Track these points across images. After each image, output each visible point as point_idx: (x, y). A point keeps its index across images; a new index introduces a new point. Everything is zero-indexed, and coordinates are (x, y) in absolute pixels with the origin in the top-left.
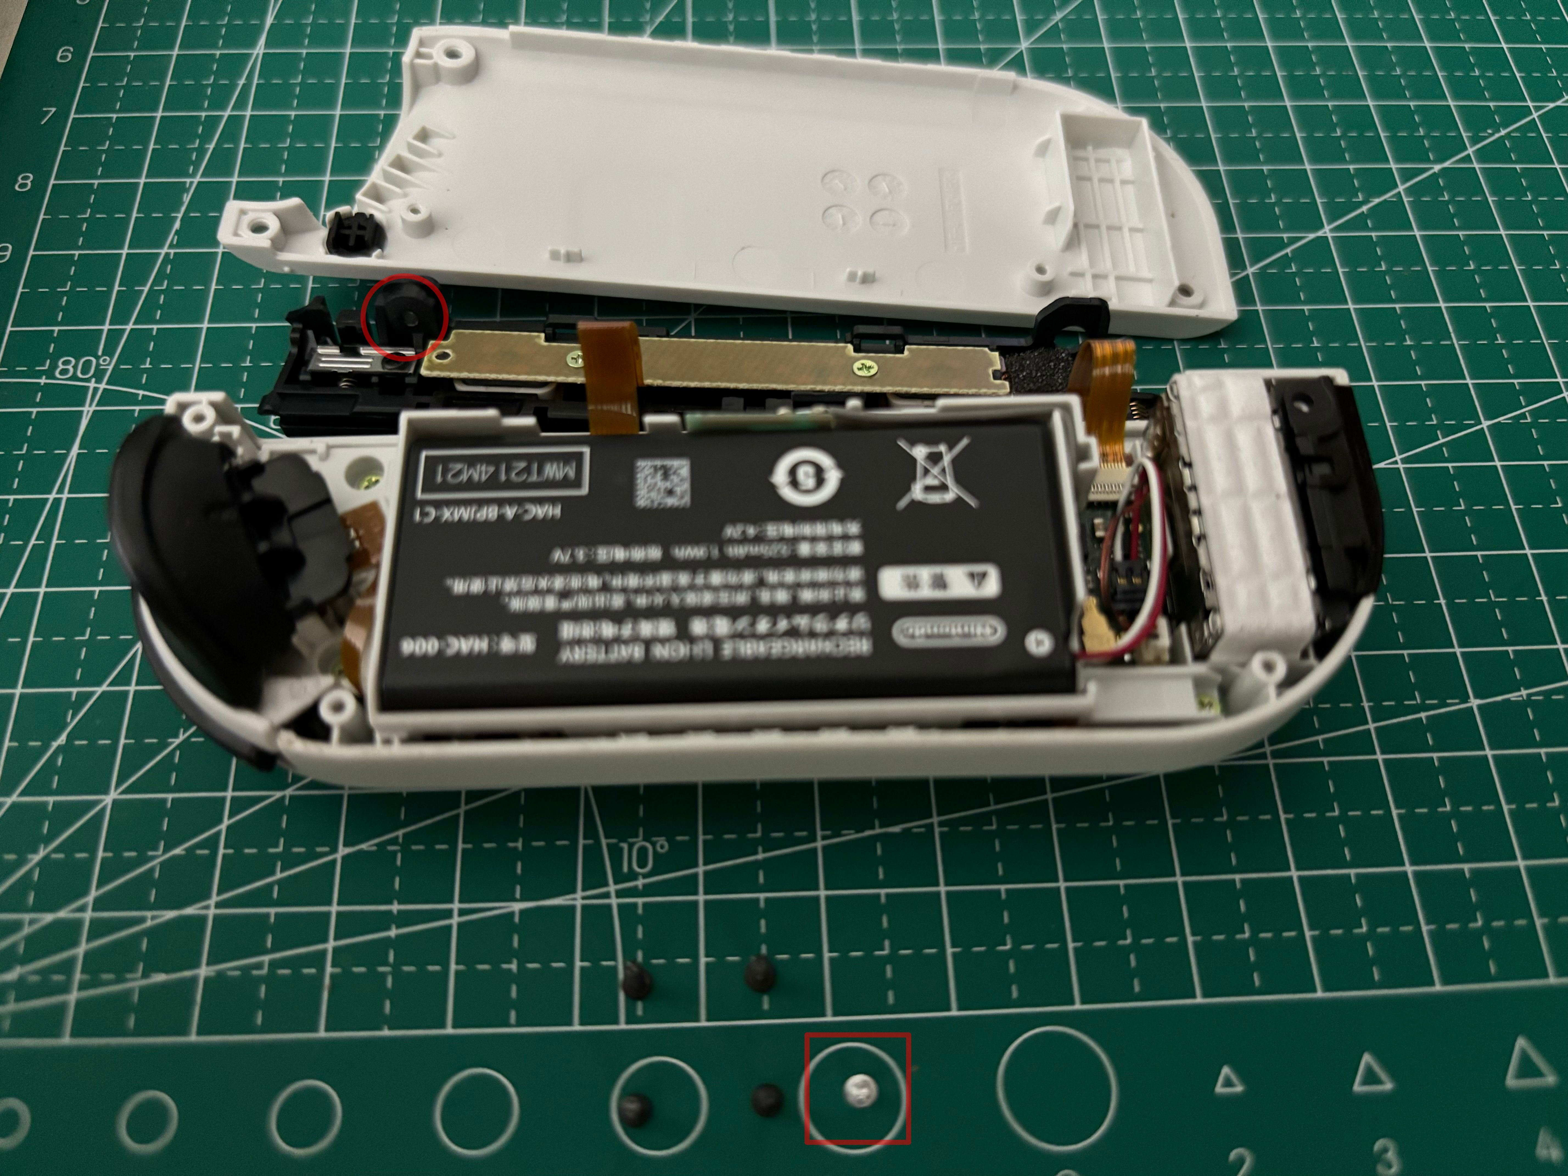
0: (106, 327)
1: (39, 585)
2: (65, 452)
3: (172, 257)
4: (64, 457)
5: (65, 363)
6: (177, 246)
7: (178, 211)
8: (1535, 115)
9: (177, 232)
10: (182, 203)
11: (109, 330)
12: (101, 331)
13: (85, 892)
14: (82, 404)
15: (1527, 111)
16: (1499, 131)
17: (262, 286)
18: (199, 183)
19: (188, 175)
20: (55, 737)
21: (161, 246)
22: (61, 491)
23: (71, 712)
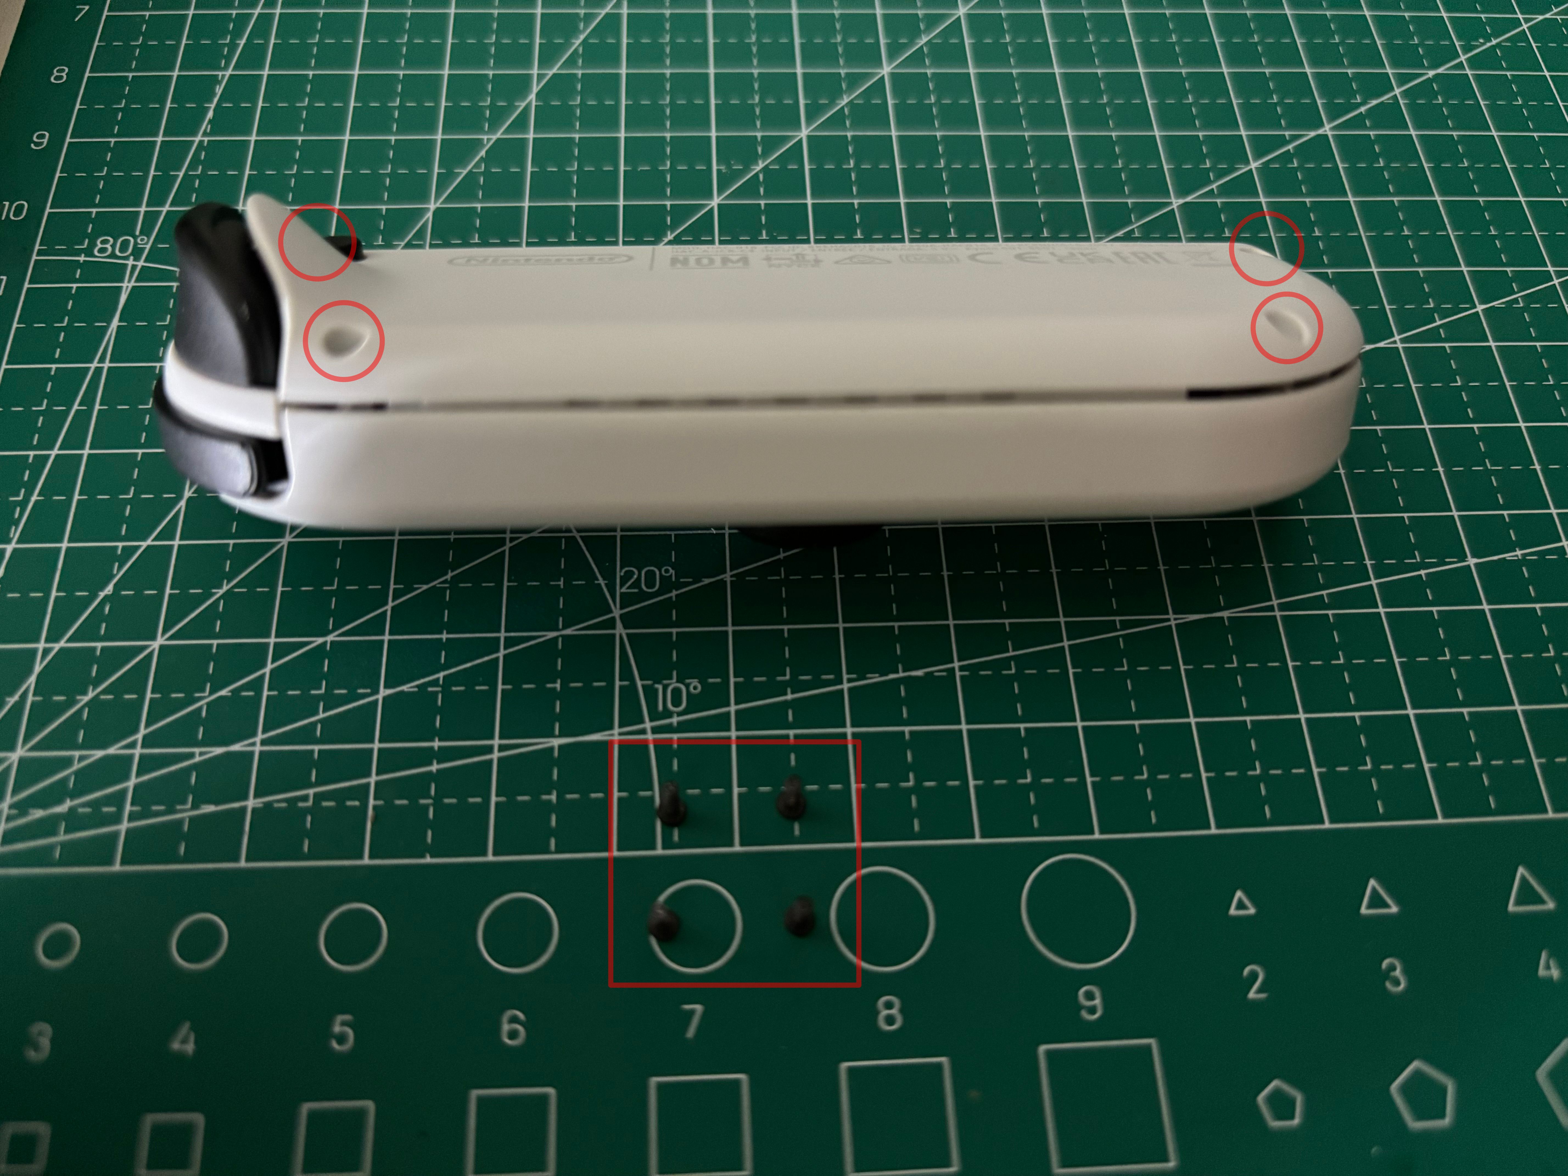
0: (143, 209)
1: (83, 448)
2: (105, 324)
3: (205, 144)
4: (104, 330)
5: (103, 242)
6: (212, 134)
7: (211, 102)
8: (1525, 26)
9: (210, 121)
10: (214, 94)
11: (146, 212)
12: (138, 213)
13: (136, 730)
14: (122, 280)
15: (1517, 23)
16: (1491, 41)
17: (294, 172)
18: (231, 75)
19: (219, 69)
20: (102, 589)
21: (194, 133)
22: (102, 360)
23: (117, 564)
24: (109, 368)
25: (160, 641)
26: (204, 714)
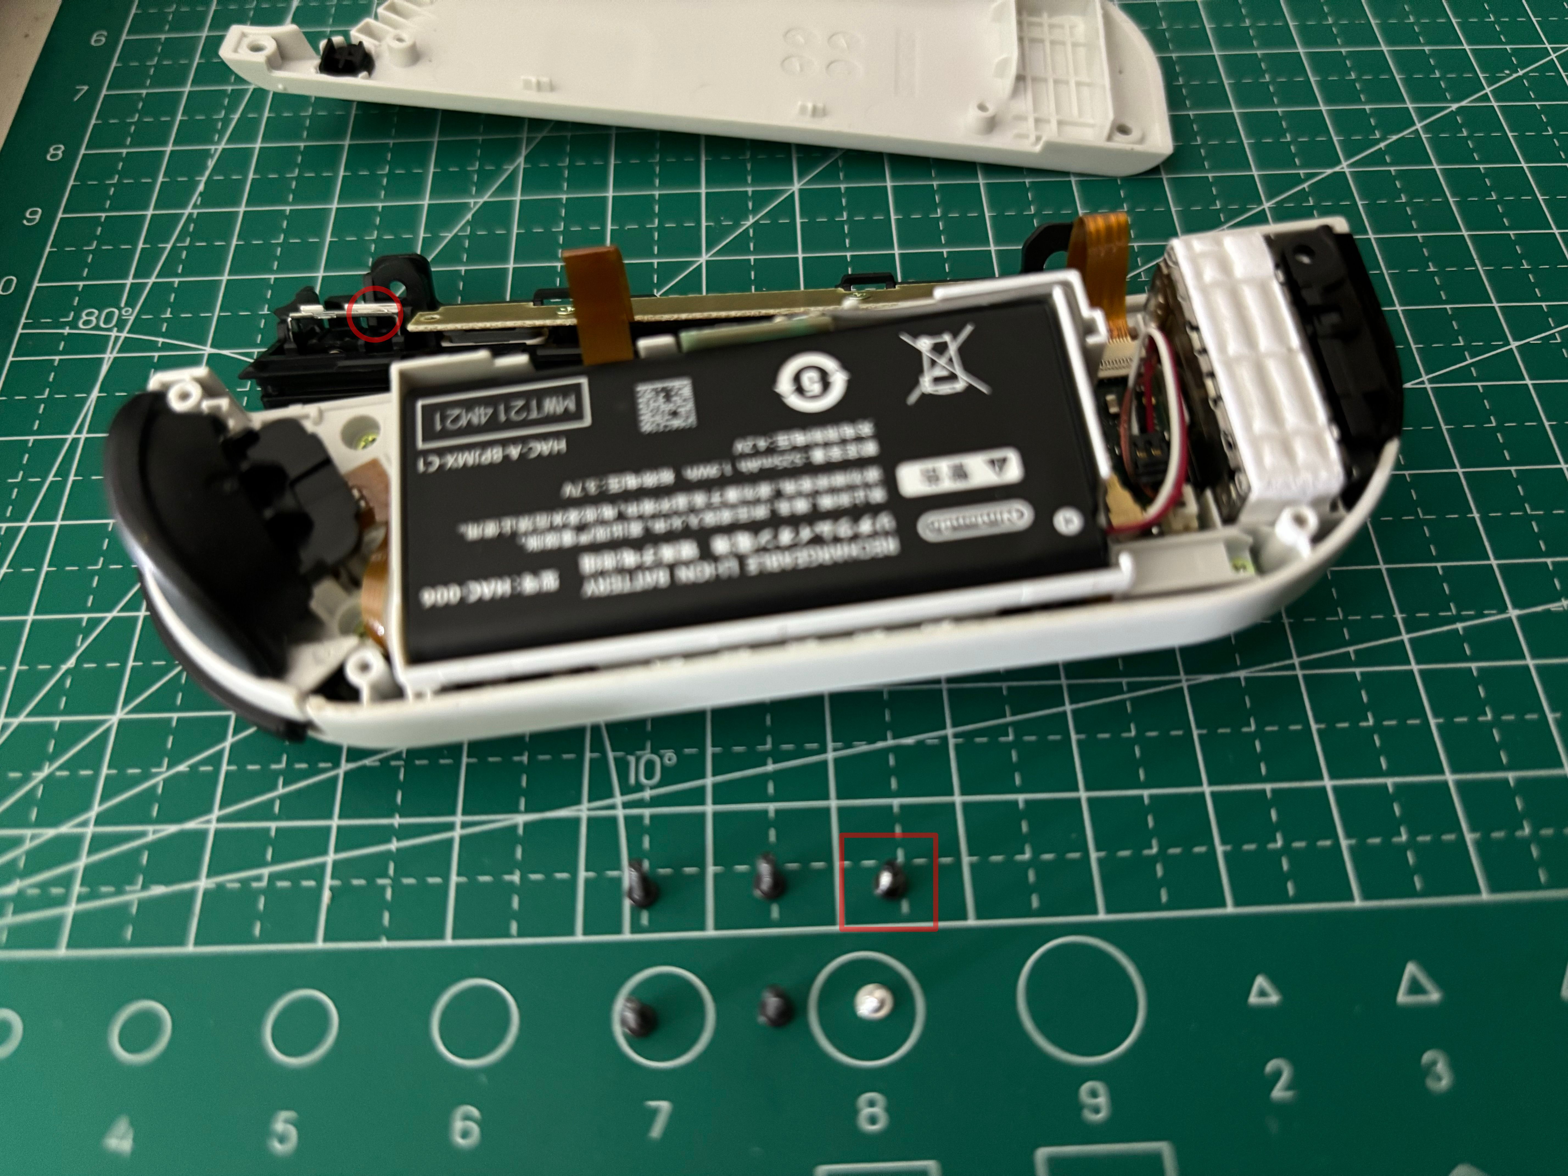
1: (55, 519)
2: (85, 396)
20: (64, 661)
22: (80, 431)
23: (80, 637)
24: (86, 439)
25: (120, 714)
26: (159, 791)
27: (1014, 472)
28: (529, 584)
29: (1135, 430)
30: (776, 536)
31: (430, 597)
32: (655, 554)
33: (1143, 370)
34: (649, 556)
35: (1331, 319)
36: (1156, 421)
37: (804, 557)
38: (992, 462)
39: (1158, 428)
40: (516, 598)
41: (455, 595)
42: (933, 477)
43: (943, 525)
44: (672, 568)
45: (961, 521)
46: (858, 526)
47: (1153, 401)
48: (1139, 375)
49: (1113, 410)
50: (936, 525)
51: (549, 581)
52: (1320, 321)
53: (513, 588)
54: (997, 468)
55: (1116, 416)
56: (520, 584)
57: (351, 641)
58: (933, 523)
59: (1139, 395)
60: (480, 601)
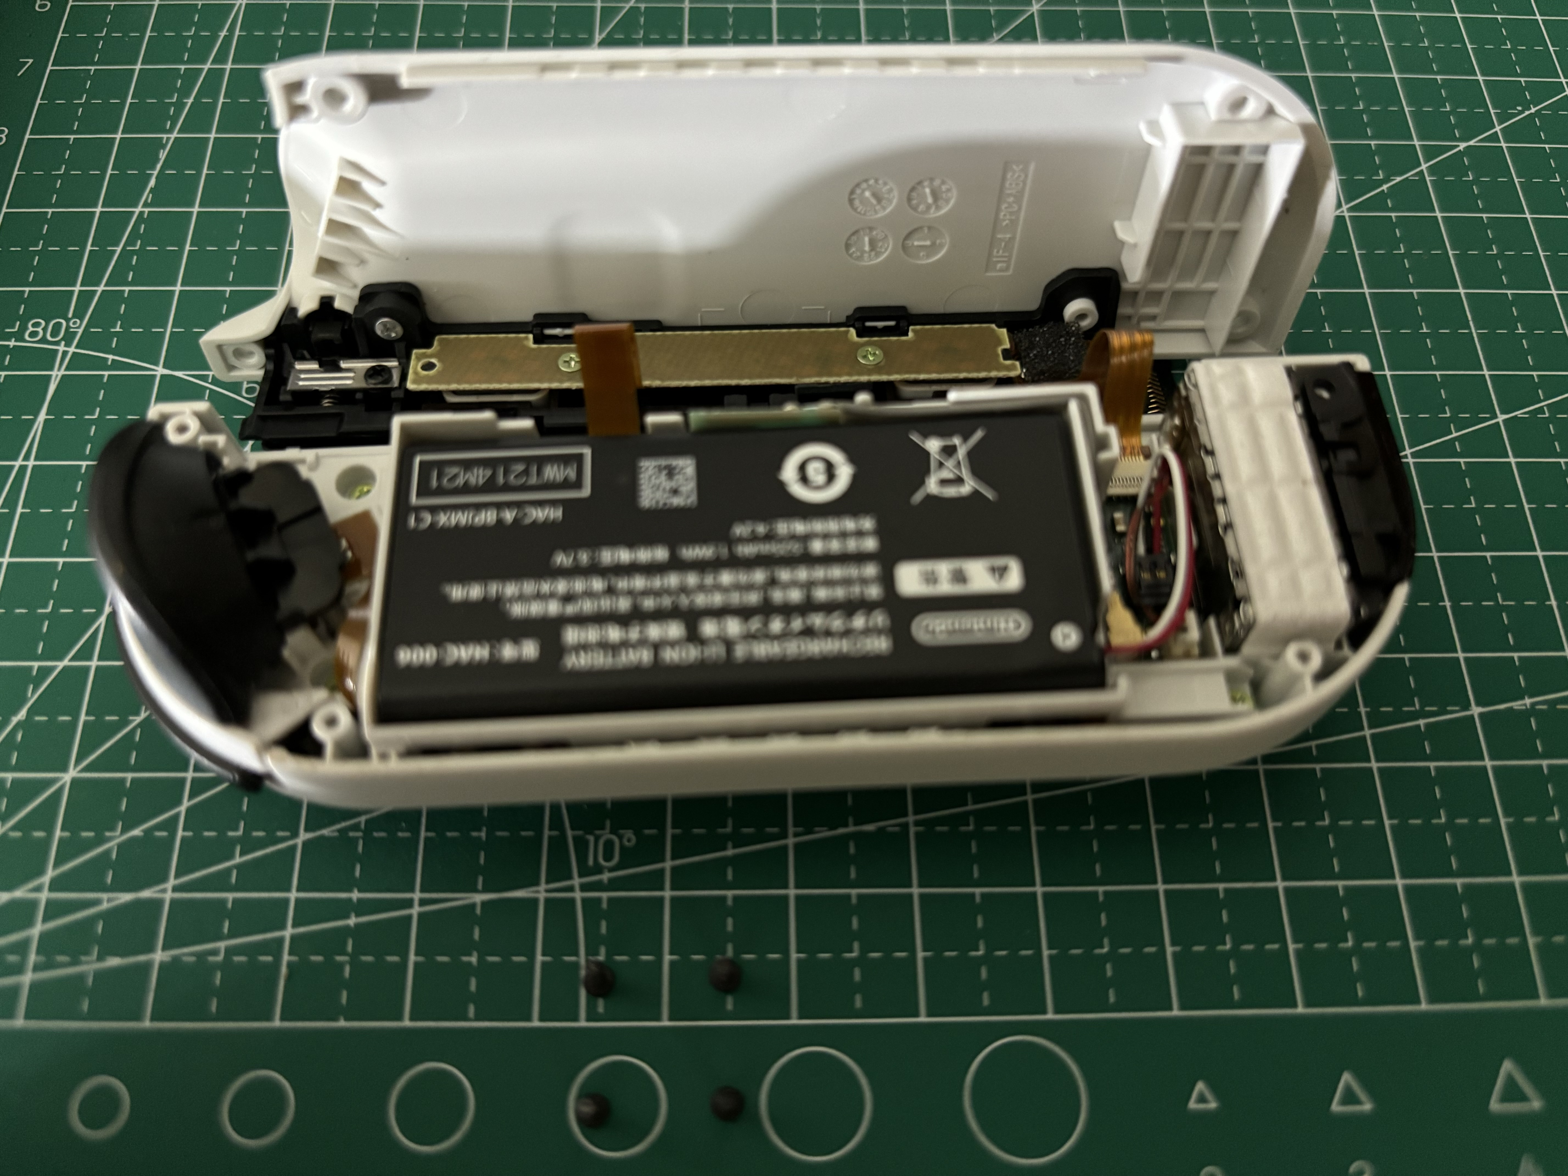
0: (77, 288)
1: (3, 555)
2: (31, 417)
3: (146, 216)
4: (31, 423)
5: (35, 325)
6: (153, 204)
7: (154, 168)
9: (152, 190)
10: (158, 160)
11: (80, 292)
12: (72, 292)
13: (42, 872)
14: (51, 368)
15: (1560, 88)
16: (1530, 108)
17: (237, 248)
18: (176, 139)
19: (164, 132)
20: (15, 713)
21: (135, 205)
22: (27, 458)
23: (31, 686)
24: (34, 467)
25: (72, 773)
26: (114, 856)
27: (1014, 580)
28: (508, 652)
29: (1141, 549)
30: (766, 624)
31: (406, 656)
32: (641, 632)
33: (1153, 490)
34: (634, 634)
35: (1347, 456)
36: (1163, 543)
37: (793, 648)
38: (993, 570)
39: (1164, 550)
40: (494, 665)
41: (431, 656)
42: (931, 578)
43: (938, 629)
44: (657, 647)
45: (957, 626)
46: (851, 621)
47: (1162, 522)
48: (1149, 495)
49: (1121, 528)
50: (931, 628)
51: (530, 650)
52: (1335, 457)
53: (491, 654)
54: (997, 575)
55: (1122, 535)
56: (500, 651)
57: (320, 694)
58: (927, 626)
59: (1148, 516)
60: (457, 665)
